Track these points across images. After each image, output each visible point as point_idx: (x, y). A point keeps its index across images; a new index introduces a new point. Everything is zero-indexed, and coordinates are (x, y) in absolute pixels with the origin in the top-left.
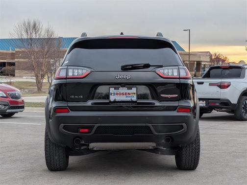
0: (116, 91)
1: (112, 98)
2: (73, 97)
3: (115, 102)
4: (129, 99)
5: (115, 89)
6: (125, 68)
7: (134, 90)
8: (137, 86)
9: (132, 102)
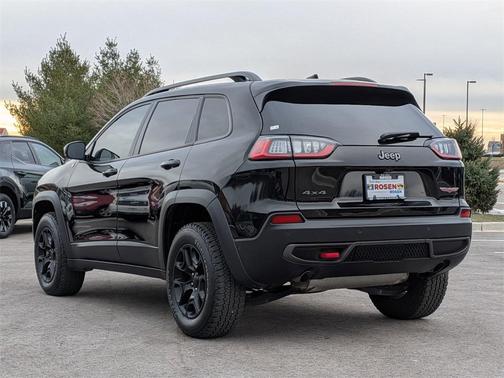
0: (375, 182)
1: (371, 195)
2: (309, 193)
3: (375, 201)
4: (394, 196)
5: (373, 178)
6: (385, 141)
7: (401, 180)
8: (405, 172)
9: (400, 200)
